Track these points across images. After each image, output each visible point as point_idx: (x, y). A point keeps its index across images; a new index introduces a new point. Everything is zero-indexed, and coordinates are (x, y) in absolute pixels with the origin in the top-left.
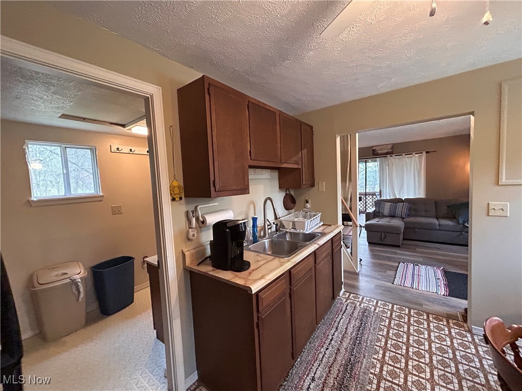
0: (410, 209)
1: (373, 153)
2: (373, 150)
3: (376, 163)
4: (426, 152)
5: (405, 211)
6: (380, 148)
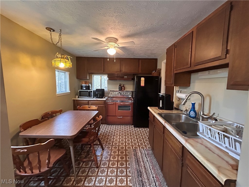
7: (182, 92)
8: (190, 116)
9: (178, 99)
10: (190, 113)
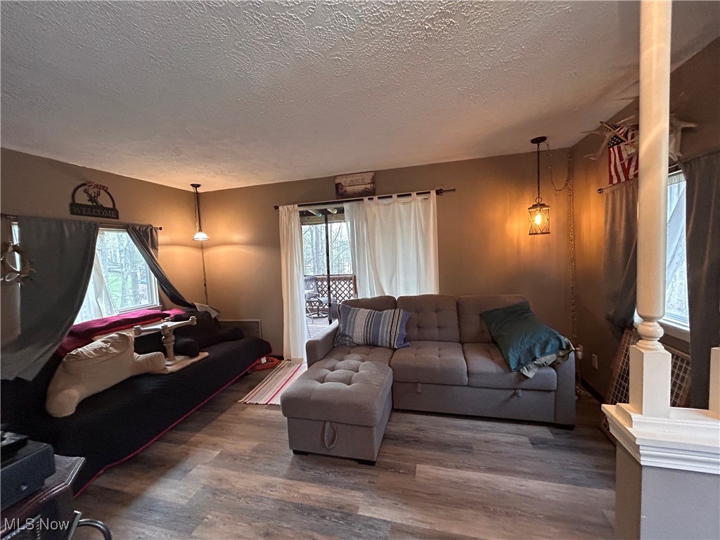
0: (407, 325)
1: (337, 192)
2: (337, 185)
3: (344, 224)
4: (438, 193)
5: (398, 330)
6: (348, 180)
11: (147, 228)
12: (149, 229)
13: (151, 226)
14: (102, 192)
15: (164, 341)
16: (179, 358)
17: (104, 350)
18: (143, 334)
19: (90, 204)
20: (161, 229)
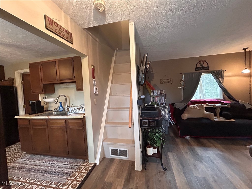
7: (48, 97)
8: (60, 111)
9: (45, 104)
10: (60, 109)
11: (219, 71)
12: (220, 72)
13: (222, 70)
14: (205, 62)
15: (216, 110)
16: (221, 118)
17: (195, 107)
18: (209, 106)
19: (201, 67)
20: (226, 70)
